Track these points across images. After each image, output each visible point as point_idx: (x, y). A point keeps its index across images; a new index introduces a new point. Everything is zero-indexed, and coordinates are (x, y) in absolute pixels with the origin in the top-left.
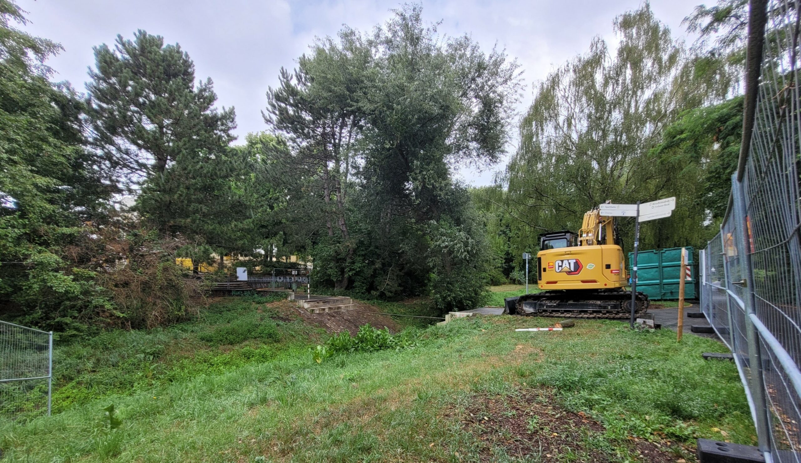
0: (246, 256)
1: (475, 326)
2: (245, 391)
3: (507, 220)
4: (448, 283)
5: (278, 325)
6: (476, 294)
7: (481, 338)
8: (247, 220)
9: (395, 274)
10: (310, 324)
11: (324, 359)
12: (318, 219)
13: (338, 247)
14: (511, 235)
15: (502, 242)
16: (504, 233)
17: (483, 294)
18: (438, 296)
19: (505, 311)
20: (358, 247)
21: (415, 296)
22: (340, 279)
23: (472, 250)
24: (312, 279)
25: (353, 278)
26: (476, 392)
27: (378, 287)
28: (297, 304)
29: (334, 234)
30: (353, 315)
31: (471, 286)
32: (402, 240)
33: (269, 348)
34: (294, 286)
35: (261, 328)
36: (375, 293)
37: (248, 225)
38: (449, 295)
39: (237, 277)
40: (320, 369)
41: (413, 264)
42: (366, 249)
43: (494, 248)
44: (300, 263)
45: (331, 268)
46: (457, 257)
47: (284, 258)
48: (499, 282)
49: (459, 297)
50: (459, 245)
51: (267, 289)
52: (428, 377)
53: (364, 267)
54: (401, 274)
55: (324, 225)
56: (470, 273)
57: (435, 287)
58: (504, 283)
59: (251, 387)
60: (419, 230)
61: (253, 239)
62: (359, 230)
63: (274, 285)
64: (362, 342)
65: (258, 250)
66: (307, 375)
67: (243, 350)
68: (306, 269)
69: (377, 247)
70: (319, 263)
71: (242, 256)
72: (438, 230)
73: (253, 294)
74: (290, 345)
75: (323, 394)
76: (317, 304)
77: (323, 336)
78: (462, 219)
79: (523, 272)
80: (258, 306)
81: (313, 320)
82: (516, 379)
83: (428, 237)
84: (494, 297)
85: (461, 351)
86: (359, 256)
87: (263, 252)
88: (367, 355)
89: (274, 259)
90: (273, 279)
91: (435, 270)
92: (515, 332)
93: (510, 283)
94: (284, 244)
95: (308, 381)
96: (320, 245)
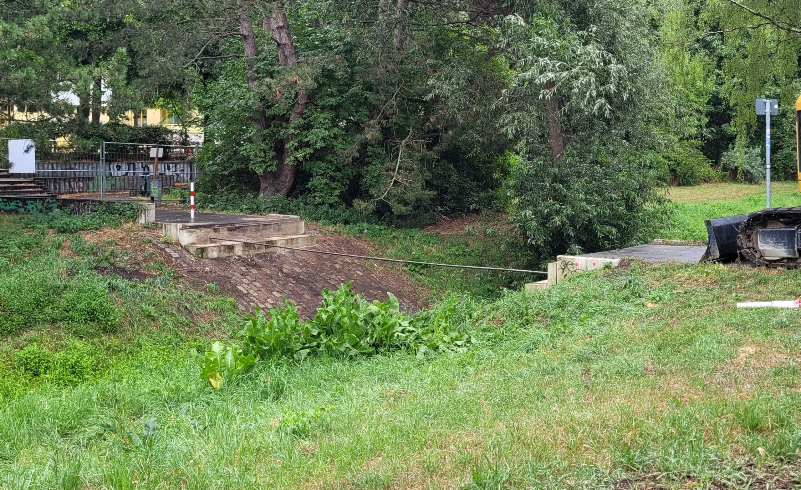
0: (32, 109)
1: (627, 292)
2: (24, 457)
3: (714, 11)
4: (555, 179)
5: (112, 288)
6: (630, 207)
7: (644, 326)
8: (36, 19)
9: (417, 155)
10: (195, 285)
11: (229, 377)
12: (216, 14)
13: (269, 87)
14: (725, 50)
15: (699, 69)
16: (707, 45)
17: (649, 207)
18: (529, 213)
19: (708, 253)
20: (321, 86)
21: (469, 212)
22: (274, 168)
23: (618, 94)
24: (201, 168)
25: (307, 167)
26: (628, 470)
27: (372, 191)
28: (162, 233)
29: (257, 53)
30: (306, 264)
31: (616, 188)
32: (435, 68)
33: (89, 347)
34: (155, 188)
35: (68, 295)
36: (363, 205)
37: (37, 31)
38: (558, 212)
39: (8, 165)
40: (219, 404)
41: (464, 129)
42: (341, 92)
43: (680, 87)
44: (171, 127)
45: (250, 140)
46: (579, 111)
47: (130, 114)
48: (692, 176)
49: (585, 216)
50: (583, 80)
51: (85, 196)
52: (500, 426)
53: (336, 137)
54: (432, 154)
55: (232, 30)
56: (615, 154)
57: (520, 189)
58: (707, 180)
59: (40, 450)
60: (479, 40)
61: (49, 67)
62: (323, 42)
63: (104, 185)
64: (329, 333)
65: (63, 96)
66: (186, 420)
67: (21, 353)
68: (185, 143)
69: (369, 87)
70: (218, 127)
71: (21, 109)
72: (527, 38)
73: (50, 209)
74: (144, 339)
75: (223, 469)
76: (213, 235)
77: (229, 315)
78: (591, 12)
79: (758, 150)
80: (61, 238)
81: (205, 276)
82: (738, 436)
83: (501, 59)
84: (679, 216)
85: (588, 360)
86: (323, 108)
87: (75, 100)
88: (341, 367)
89: (104, 119)
90: (101, 169)
91: (521, 144)
92: (735, 310)
93: (723, 179)
94: (129, 78)
95: (188, 434)
96: (222, 81)
